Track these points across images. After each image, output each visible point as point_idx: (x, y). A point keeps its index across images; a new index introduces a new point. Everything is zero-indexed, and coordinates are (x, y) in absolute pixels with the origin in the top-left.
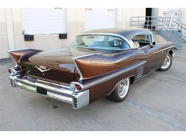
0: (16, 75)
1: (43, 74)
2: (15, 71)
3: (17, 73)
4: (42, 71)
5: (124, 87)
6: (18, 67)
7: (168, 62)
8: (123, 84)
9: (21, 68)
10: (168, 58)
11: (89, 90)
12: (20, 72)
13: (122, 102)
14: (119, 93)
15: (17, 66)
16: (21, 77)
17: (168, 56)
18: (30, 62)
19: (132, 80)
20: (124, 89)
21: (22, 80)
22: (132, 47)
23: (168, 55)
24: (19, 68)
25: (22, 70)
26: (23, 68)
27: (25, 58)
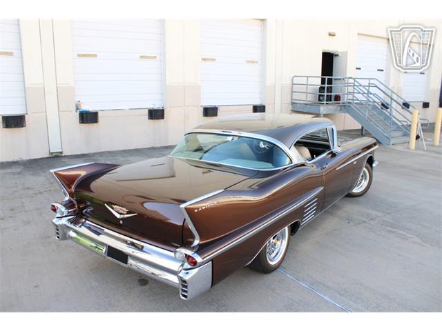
0: (66, 216)
1: (121, 222)
2: (63, 209)
3: (69, 212)
4: (118, 216)
5: (279, 243)
6: (70, 201)
7: (363, 181)
8: (276, 238)
9: (75, 202)
10: (364, 172)
11: (211, 262)
12: (75, 211)
13: (274, 273)
14: (268, 255)
15: (67, 198)
16: (75, 222)
17: (364, 169)
18: (92, 191)
19: (294, 229)
20: (278, 248)
21: (77, 228)
22: (295, 162)
23: (366, 167)
24: (72, 202)
25: (79, 207)
26: (79, 202)
27: (86, 183)
